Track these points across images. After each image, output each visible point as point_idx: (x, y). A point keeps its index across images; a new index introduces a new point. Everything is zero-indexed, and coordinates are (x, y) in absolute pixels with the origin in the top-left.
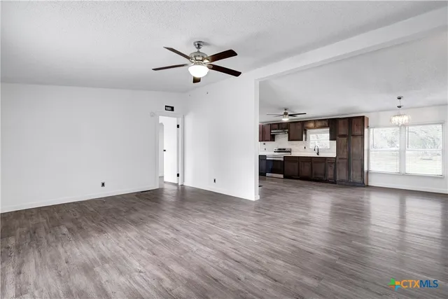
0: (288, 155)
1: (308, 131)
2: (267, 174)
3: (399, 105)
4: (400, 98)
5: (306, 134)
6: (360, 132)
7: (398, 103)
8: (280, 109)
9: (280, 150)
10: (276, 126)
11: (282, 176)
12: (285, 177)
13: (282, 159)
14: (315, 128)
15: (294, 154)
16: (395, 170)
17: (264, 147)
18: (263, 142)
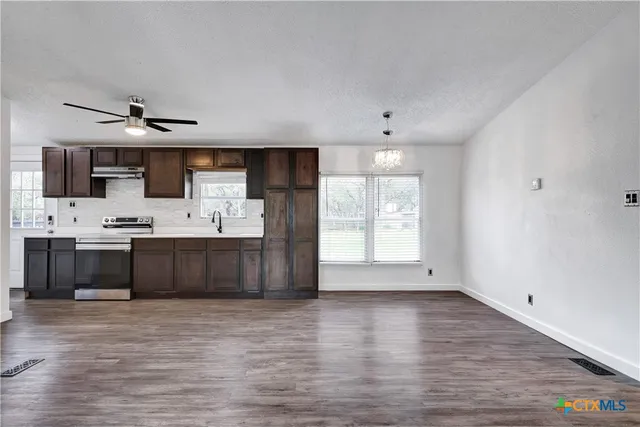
0: (144, 234)
1: (197, 176)
2: (79, 293)
3: (386, 129)
4: (387, 116)
5: (191, 181)
6: (309, 183)
7: (384, 125)
8: (119, 97)
9: (123, 223)
10: (109, 156)
11: (126, 294)
12: (134, 296)
13: (127, 247)
14: (214, 168)
15: (160, 232)
16: (358, 256)
17: (72, 212)
18: (68, 200)
